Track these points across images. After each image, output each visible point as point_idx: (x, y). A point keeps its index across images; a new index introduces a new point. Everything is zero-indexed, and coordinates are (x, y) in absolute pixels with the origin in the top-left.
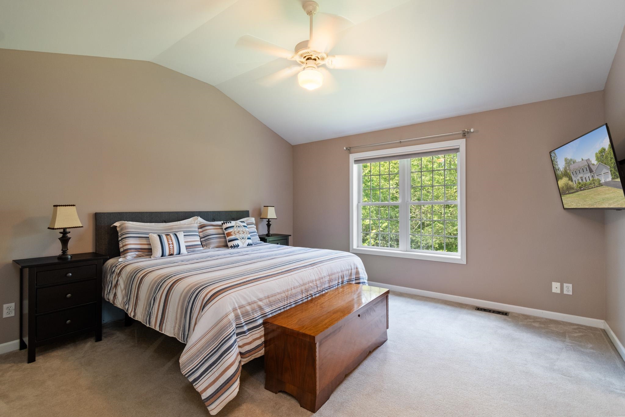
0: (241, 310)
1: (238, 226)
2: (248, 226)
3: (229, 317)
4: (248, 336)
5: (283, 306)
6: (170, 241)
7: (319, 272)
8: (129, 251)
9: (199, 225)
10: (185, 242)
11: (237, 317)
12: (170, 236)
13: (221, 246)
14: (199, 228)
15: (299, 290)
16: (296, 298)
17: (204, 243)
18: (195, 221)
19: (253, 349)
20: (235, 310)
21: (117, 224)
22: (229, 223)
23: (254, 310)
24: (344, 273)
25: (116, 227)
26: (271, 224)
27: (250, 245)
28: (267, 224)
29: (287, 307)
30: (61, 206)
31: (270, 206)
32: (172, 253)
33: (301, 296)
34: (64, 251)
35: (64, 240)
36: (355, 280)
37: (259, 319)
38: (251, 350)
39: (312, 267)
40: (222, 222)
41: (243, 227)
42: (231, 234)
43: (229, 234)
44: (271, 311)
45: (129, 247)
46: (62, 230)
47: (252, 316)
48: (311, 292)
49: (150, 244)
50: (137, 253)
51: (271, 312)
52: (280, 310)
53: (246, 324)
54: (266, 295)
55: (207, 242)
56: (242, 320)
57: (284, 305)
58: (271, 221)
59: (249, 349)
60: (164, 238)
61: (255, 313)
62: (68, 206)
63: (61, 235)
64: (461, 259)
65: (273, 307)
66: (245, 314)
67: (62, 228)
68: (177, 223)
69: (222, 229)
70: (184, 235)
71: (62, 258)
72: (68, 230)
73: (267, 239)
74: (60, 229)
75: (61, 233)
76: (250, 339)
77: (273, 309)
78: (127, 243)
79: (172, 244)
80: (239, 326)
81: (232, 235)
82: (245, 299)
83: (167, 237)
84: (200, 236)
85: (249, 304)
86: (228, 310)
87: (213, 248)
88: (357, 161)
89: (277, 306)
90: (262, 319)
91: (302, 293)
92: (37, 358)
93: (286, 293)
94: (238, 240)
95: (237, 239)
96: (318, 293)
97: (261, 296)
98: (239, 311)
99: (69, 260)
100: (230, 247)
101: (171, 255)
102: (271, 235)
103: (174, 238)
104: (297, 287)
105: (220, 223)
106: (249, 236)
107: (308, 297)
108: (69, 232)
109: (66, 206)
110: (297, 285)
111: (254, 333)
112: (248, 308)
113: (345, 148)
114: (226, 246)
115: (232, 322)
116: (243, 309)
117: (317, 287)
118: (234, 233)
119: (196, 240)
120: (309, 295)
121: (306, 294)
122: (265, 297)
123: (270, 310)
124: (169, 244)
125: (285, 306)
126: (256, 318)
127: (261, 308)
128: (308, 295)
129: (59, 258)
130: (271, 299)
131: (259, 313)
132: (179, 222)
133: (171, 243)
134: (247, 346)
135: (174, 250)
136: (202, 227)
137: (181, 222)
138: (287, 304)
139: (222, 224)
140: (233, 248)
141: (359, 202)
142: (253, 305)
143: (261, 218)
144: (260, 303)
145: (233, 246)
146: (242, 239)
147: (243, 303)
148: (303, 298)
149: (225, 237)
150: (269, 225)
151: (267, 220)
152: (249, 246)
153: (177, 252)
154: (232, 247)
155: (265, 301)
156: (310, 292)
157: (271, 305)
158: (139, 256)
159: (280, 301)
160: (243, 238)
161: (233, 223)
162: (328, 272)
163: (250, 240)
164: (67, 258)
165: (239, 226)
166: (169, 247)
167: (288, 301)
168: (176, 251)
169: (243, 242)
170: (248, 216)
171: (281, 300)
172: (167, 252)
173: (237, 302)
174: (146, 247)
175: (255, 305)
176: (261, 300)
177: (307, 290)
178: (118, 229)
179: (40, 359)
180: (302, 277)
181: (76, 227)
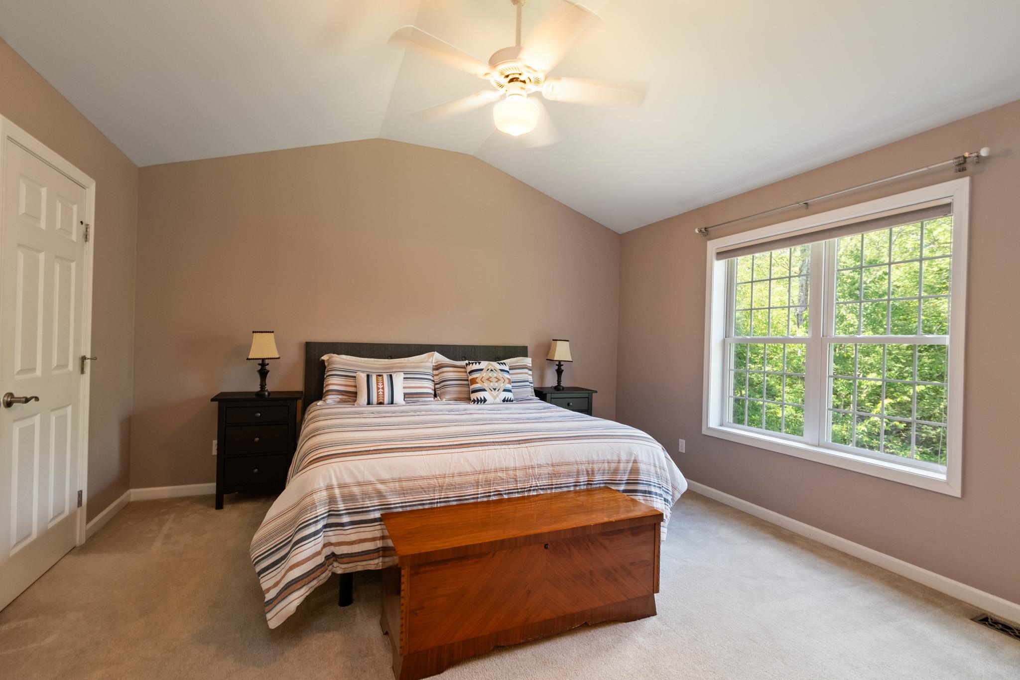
0: (341, 490)
1: (489, 370)
2: (511, 372)
3: (314, 496)
4: (348, 532)
5: (429, 500)
6: (380, 384)
7: (530, 456)
8: (330, 393)
9: (434, 364)
10: (404, 388)
11: (332, 500)
12: (383, 378)
13: (463, 398)
14: (434, 369)
15: (471, 478)
16: (462, 492)
17: (438, 392)
18: (429, 358)
19: (356, 553)
20: (329, 488)
21: (325, 357)
22: (476, 363)
23: (366, 495)
24: (596, 467)
25: (323, 361)
26: (563, 370)
27: (507, 401)
28: (556, 370)
29: (437, 503)
30: (258, 332)
31: (560, 340)
32: (381, 401)
33: (476, 490)
34: (263, 386)
35: (263, 373)
36: (626, 483)
37: (374, 510)
38: (352, 553)
39: (518, 446)
40: (467, 362)
41: (500, 371)
42: (477, 380)
43: (473, 381)
44: (402, 503)
45: (331, 387)
46: (260, 362)
47: (361, 503)
48: (499, 487)
49: (356, 386)
50: (340, 397)
51: (401, 505)
52: (423, 504)
53: (349, 513)
54: (396, 475)
55: (443, 390)
56: (341, 506)
57: (432, 499)
58: (563, 365)
59: (350, 552)
60: (374, 379)
61: (367, 500)
62: (264, 332)
63: (260, 367)
64: (947, 483)
65: (406, 498)
66: (347, 498)
67: (260, 359)
68: (404, 360)
69: (466, 372)
70: (405, 378)
71: (260, 395)
72: (267, 362)
73: (548, 395)
74: (258, 359)
75: (259, 364)
76: (353, 537)
77: (407, 501)
78: (330, 382)
79: (383, 388)
80: (331, 514)
81: (478, 383)
82: (352, 474)
83: (377, 378)
84: (435, 381)
85: (359, 484)
86: (316, 486)
87: (448, 400)
88: (721, 255)
89: (416, 497)
90: (378, 512)
91: (478, 486)
92: (224, 506)
93: (440, 481)
94: (486, 391)
95: (484, 390)
96: (518, 492)
97: (385, 476)
98: (337, 492)
99: (267, 397)
100: (473, 401)
101: (380, 403)
102: (561, 388)
103: (387, 382)
104: (467, 474)
105: (463, 363)
106: (509, 386)
107: (490, 494)
108: (268, 364)
109: (262, 332)
110: (469, 470)
111: (362, 529)
112: (356, 490)
113: (697, 231)
114: (468, 400)
115: (317, 504)
116: (346, 490)
117: (516, 481)
118: (481, 380)
119: (427, 387)
120: (493, 492)
121: (487, 489)
122: (393, 479)
123: (400, 501)
124: (378, 388)
125: (433, 501)
126: (368, 507)
127: (380, 495)
128: (489, 491)
129: (257, 394)
130: (404, 484)
131: (375, 501)
132: (406, 359)
133: (381, 387)
134: (346, 546)
135: (384, 397)
136: (437, 367)
137: (410, 358)
138: (440, 498)
139: (467, 364)
140: (476, 402)
141: (727, 335)
142: (365, 488)
143: (547, 360)
144: (381, 487)
145: (476, 399)
146: (492, 389)
147: (348, 480)
148: (478, 494)
149: (469, 385)
150: (559, 372)
151: (557, 363)
152: (505, 402)
153: (388, 401)
154: (474, 401)
155: (392, 485)
156: (496, 487)
157: (404, 494)
158: (342, 401)
159: (424, 490)
160: (495, 389)
161: (484, 364)
162: (552, 459)
163: (510, 393)
164: (264, 395)
165: (493, 369)
166: (378, 393)
167: (443, 494)
168: (387, 399)
169: (495, 395)
170: (525, 355)
171: (426, 490)
172: (374, 400)
173: (337, 478)
174: (352, 389)
175: (370, 487)
176: (383, 482)
177: (488, 483)
178: (326, 364)
179: (227, 507)
180: (484, 459)
181: (273, 358)
